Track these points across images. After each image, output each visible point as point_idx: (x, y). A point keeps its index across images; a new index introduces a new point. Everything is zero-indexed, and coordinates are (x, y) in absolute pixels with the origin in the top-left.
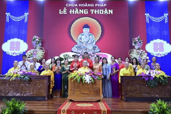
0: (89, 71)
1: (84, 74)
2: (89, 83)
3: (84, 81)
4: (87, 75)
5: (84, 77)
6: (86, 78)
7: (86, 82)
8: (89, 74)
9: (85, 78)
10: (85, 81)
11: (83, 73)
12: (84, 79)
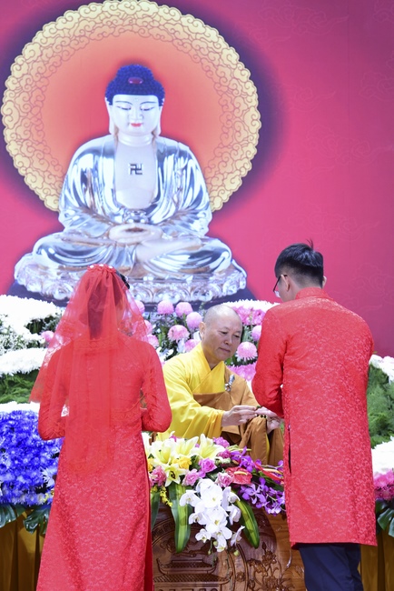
0: (222, 449)
1: (185, 471)
2: (221, 545)
3: (182, 534)
4: (205, 484)
5: (182, 502)
6: (198, 505)
7: (198, 537)
8: (224, 474)
9: (191, 510)
10: (197, 527)
11: (175, 466)
12: (183, 515)
